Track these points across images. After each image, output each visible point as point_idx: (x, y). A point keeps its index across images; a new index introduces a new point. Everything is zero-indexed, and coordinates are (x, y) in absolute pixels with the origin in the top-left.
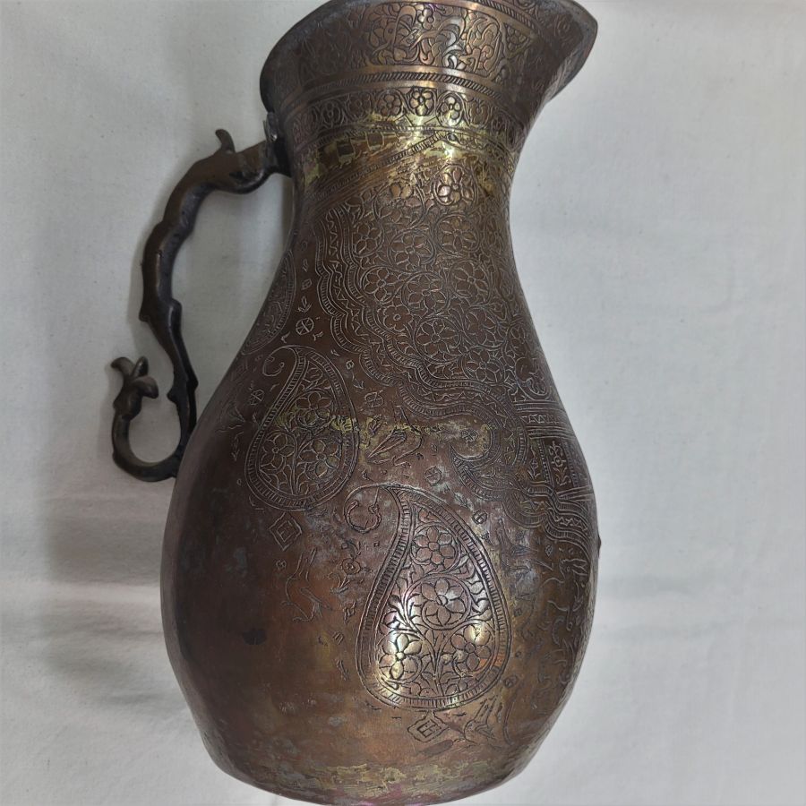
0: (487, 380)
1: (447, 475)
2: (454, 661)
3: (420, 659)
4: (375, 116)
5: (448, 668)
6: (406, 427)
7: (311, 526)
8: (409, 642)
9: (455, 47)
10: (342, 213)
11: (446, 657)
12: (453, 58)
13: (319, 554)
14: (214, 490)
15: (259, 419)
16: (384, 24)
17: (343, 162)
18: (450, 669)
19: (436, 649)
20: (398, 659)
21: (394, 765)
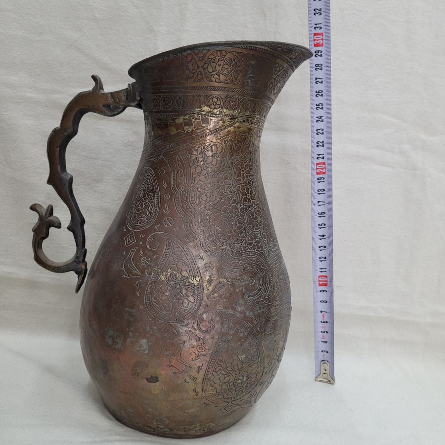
0: (257, 250)
1: (243, 303)
2: (242, 382)
3: (229, 383)
4: (206, 109)
5: (240, 385)
6: (224, 280)
7: (181, 331)
8: (225, 377)
9: (251, 75)
10: (185, 158)
11: (239, 381)
12: (249, 81)
13: (186, 344)
14: (127, 309)
15: (150, 274)
16: (216, 61)
17: (186, 130)
18: (241, 385)
19: (236, 379)
20: (220, 385)
21: (211, 422)
